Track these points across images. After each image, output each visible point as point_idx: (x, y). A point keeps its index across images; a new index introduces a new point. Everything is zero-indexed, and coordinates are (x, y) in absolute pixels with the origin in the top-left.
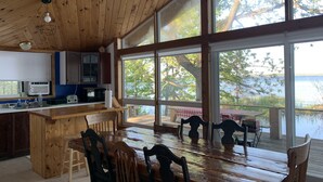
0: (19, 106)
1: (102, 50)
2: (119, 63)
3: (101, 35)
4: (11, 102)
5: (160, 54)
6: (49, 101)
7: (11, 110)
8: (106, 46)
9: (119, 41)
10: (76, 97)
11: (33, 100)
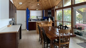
0: (36, 21)
1: (52, 9)
2: (56, 12)
3: (51, 6)
4: (35, 20)
5: (64, 10)
6: (41, 20)
7: (35, 21)
8: (53, 8)
9: (56, 7)
10: (47, 19)
11: (38, 20)
